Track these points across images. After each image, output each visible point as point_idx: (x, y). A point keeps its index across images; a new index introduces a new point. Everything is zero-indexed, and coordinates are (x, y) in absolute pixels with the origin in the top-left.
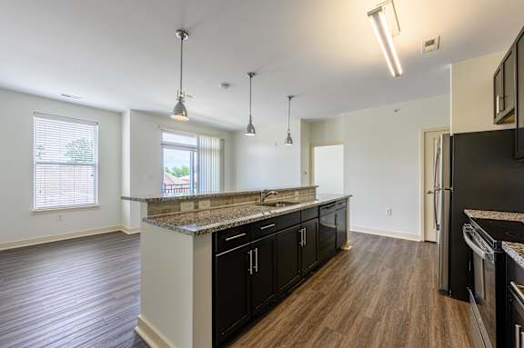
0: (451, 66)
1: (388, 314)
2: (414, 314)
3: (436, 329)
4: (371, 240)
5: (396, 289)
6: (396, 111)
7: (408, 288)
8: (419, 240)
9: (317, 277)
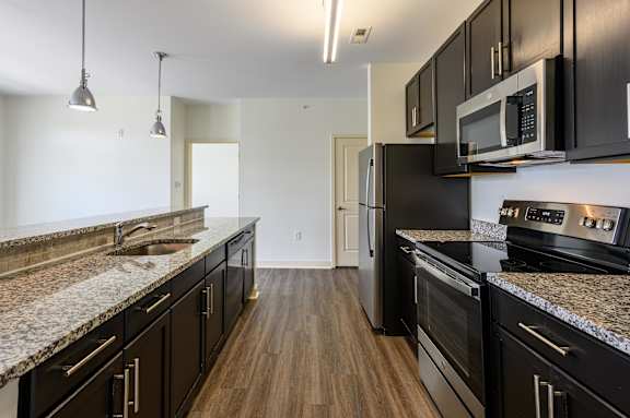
0: (369, 67)
1: (337, 387)
2: (363, 374)
3: (390, 386)
4: (280, 277)
5: (331, 344)
6: (305, 107)
7: (343, 338)
8: (329, 268)
9: (224, 362)
